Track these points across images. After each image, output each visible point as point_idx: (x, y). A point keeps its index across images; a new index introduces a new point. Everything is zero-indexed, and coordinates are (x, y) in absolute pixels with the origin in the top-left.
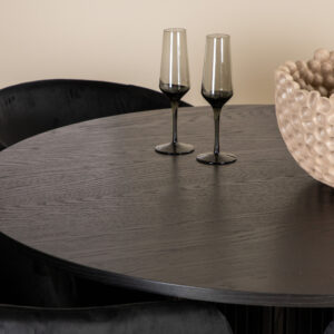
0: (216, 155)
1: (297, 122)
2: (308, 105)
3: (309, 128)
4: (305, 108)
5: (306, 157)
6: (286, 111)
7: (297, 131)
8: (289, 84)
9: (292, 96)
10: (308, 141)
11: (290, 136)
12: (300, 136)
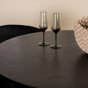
0: (56, 46)
1: (82, 37)
2: (86, 33)
3: (86, 39)
4: (85, 34)
5: (84, 47)
6: (79, 35)
7: (82, 40)
8: (80, 27)
9: (81, 30)
10: (85, 43)
11: (80, 41)
12: (83, 41)
